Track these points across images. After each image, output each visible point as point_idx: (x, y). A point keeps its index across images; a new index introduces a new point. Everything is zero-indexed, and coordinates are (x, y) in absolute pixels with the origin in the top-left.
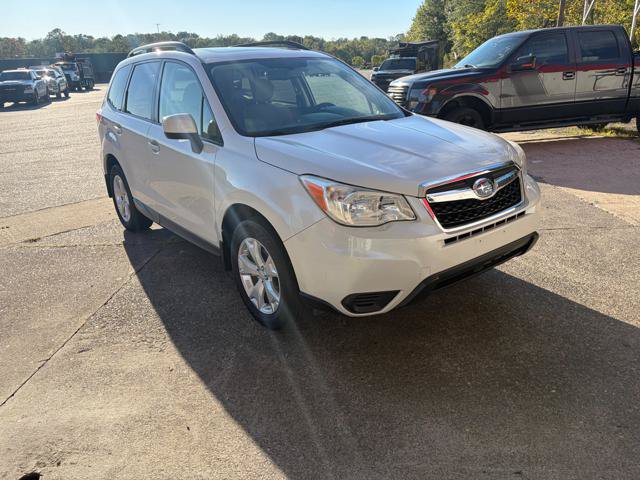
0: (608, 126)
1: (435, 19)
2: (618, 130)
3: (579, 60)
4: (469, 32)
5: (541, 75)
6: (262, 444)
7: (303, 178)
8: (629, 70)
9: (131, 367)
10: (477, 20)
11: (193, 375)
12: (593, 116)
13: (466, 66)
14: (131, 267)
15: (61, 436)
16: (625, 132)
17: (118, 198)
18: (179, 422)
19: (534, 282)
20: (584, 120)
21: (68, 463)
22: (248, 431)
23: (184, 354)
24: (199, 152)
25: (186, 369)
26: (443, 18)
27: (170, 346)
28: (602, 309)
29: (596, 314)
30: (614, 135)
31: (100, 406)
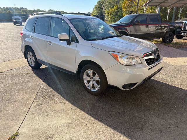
0: (154, 40)
1: (100, 9)
2: (157, 41)
3: (149, 22)
4: (110, 13)
5: (140, 26)
6: (110, 126)
7: (110, 52)
8: (161, 25)
9: (59, 109)
10: (112, 10)
11: (79, 110)
12: (152, 37)
13: (121, 23)
14: (41, 80)
15: (48, 130)
16: (158, 42)
17: (29, 59)
18: (82, 123)
19: (157, 80)
20: (150, 38)
21: (55, 137)
22: (104, 123)
23: (73, 104)
24: (70, 45)
25: (76, 108)
26: (102, 9)
27: (67, 102)
28: (176, 86)
29: (175, 87)
30: (156, 42)
31: (55, 120)
